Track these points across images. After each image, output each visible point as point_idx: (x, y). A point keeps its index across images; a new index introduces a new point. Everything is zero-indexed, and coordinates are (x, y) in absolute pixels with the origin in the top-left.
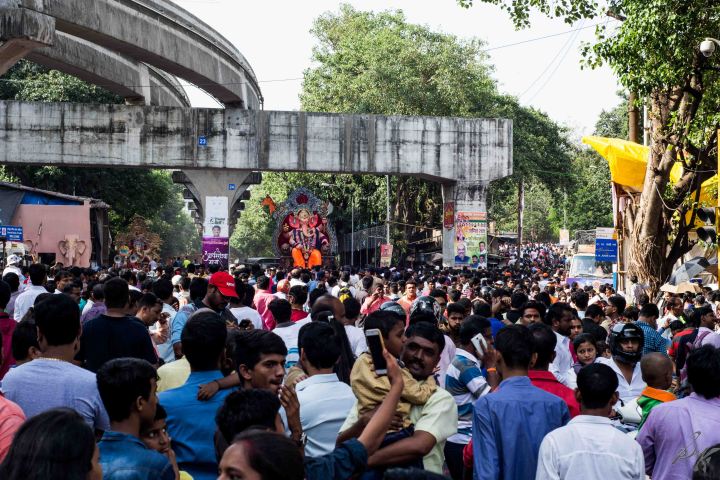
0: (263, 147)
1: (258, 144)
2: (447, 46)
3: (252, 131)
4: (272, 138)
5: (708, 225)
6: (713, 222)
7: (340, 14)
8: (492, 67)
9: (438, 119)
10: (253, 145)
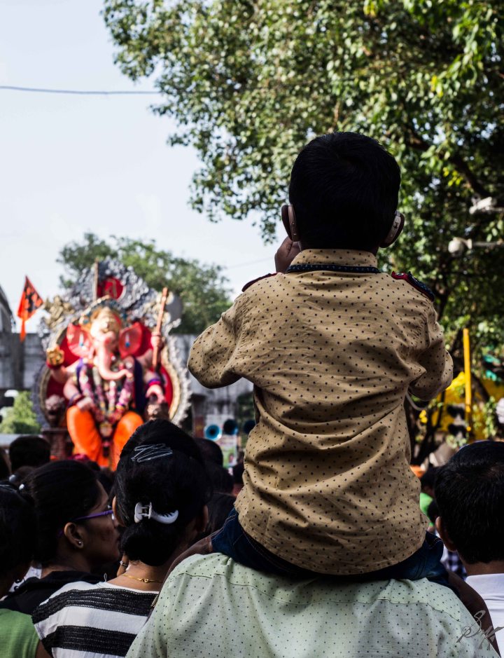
0: (18, 367)
1: (13, 365)
2: (190, 270)
3: (8, 352)
4: (26, 359)
5: (458, 421)
6: (463, 418)
7: (84, 243)
8: (231, 290)
9: (186, 337)
10: (8, 365)
